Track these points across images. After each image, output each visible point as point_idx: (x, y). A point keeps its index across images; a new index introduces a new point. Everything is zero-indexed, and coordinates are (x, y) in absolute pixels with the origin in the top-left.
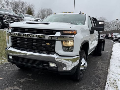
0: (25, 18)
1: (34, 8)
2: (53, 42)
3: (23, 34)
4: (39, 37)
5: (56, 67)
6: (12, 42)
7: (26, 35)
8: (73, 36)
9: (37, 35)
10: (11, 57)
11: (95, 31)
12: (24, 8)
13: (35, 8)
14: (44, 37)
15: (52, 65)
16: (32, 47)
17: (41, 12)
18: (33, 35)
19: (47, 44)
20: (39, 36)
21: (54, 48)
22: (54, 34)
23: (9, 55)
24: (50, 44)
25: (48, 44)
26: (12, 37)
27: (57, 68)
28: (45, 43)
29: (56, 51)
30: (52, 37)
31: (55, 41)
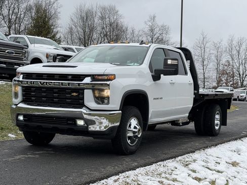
0: (32, 47)
1: (55, 5)
2: (81, 91)
3: (40, 82)
4: (62, 85)
5: (86, 125)
6: (23, 95)
7: (44, 82)
8: (108, 83)
9: (59, 83)
10: (21, 118)
11: (162, 75)
12: (23, 6)
13: (61, 6)
14: (69, 85)
15: (81, 123)
16: (53, 100)
17: (82, 18)
18: (54, 83)
19: (72, 94)
20: (62, 83)
21: (83, 99)
22: (82, 80)
23: (18, 115)
24: (77, 94)
25: (75, 94)
26: (23, 87)
27: (87, 127)
28: (70, 94)
29: (86, 103)
30: (79, 84)
31: (83, 89)
